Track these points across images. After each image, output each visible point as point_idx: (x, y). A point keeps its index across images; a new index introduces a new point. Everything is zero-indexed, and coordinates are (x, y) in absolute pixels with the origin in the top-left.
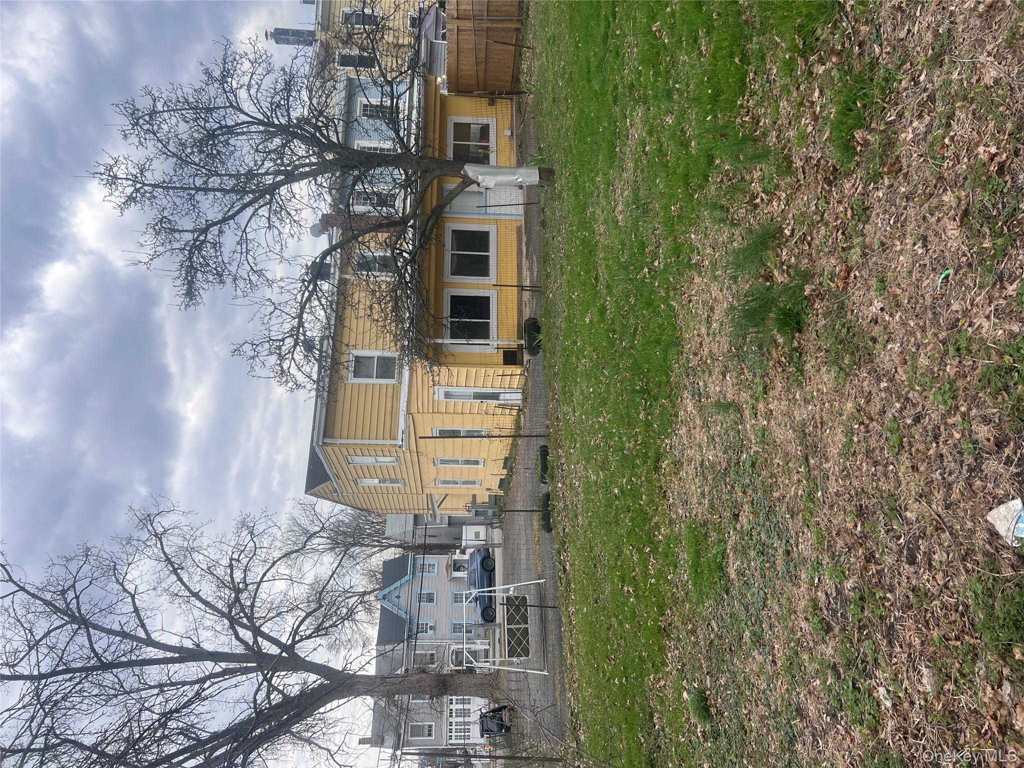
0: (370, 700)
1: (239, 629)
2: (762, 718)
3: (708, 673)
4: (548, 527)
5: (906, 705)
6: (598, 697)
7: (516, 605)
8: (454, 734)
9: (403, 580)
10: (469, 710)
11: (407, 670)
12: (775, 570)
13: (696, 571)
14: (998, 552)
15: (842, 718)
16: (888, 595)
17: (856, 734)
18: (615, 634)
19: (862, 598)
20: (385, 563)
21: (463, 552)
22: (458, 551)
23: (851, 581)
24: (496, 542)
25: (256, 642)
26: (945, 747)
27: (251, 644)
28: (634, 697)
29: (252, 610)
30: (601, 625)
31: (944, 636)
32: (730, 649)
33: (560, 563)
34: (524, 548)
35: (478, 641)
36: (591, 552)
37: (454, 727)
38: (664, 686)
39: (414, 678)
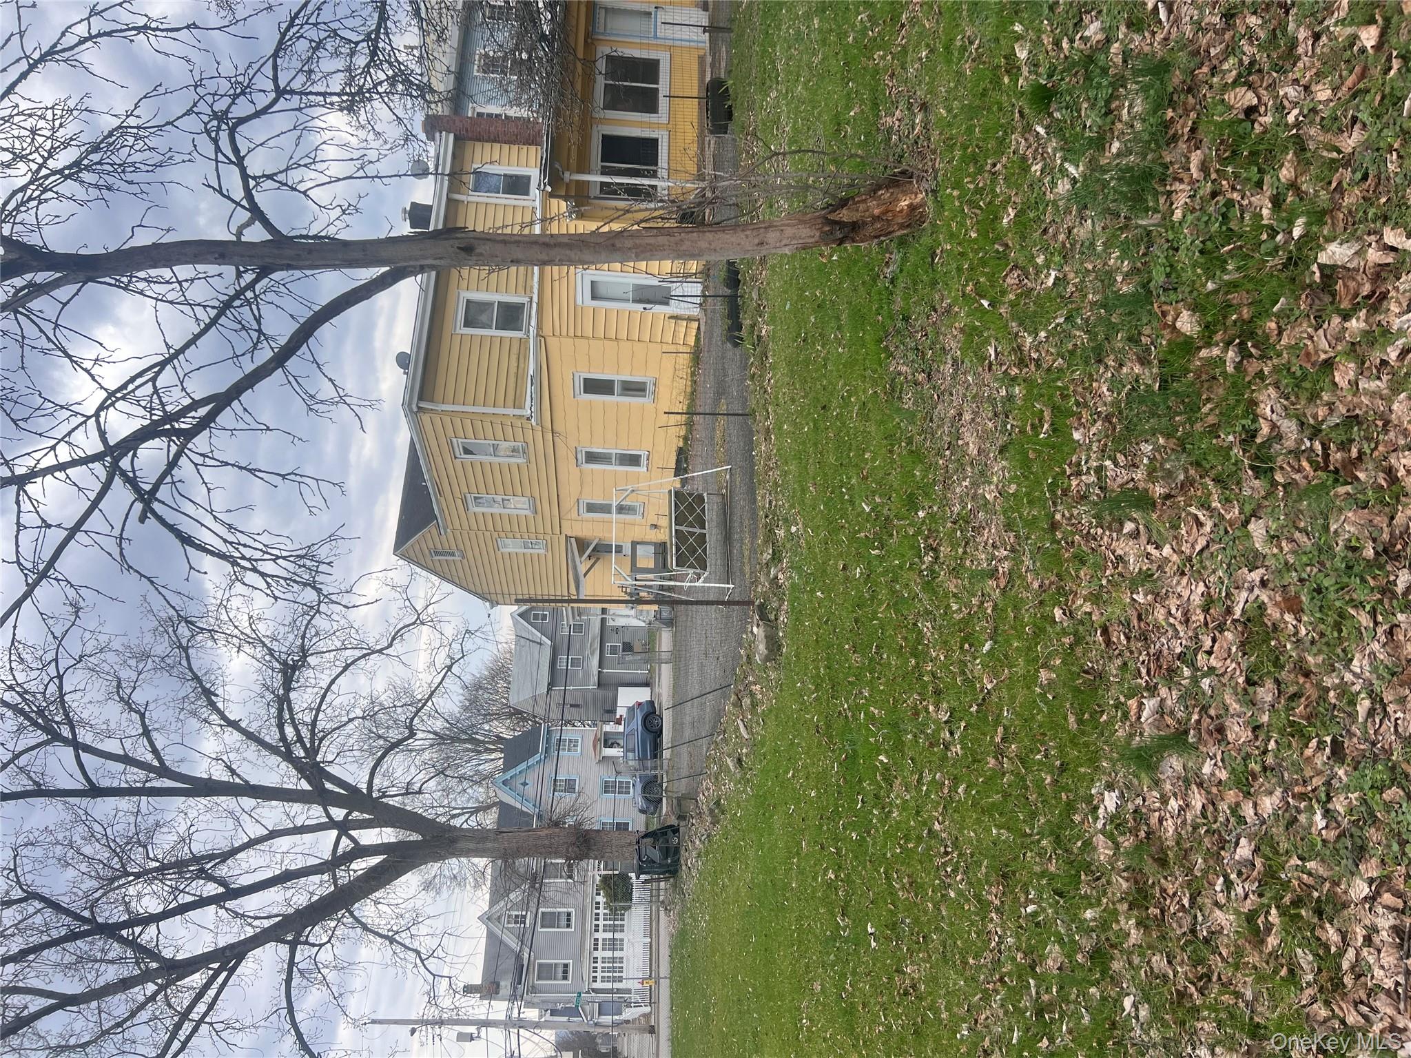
8: (599, 975)
9: (531, 761)
10: (622, 940)
21: (618, 722)
37: (599, 965)
39: (543, 833)
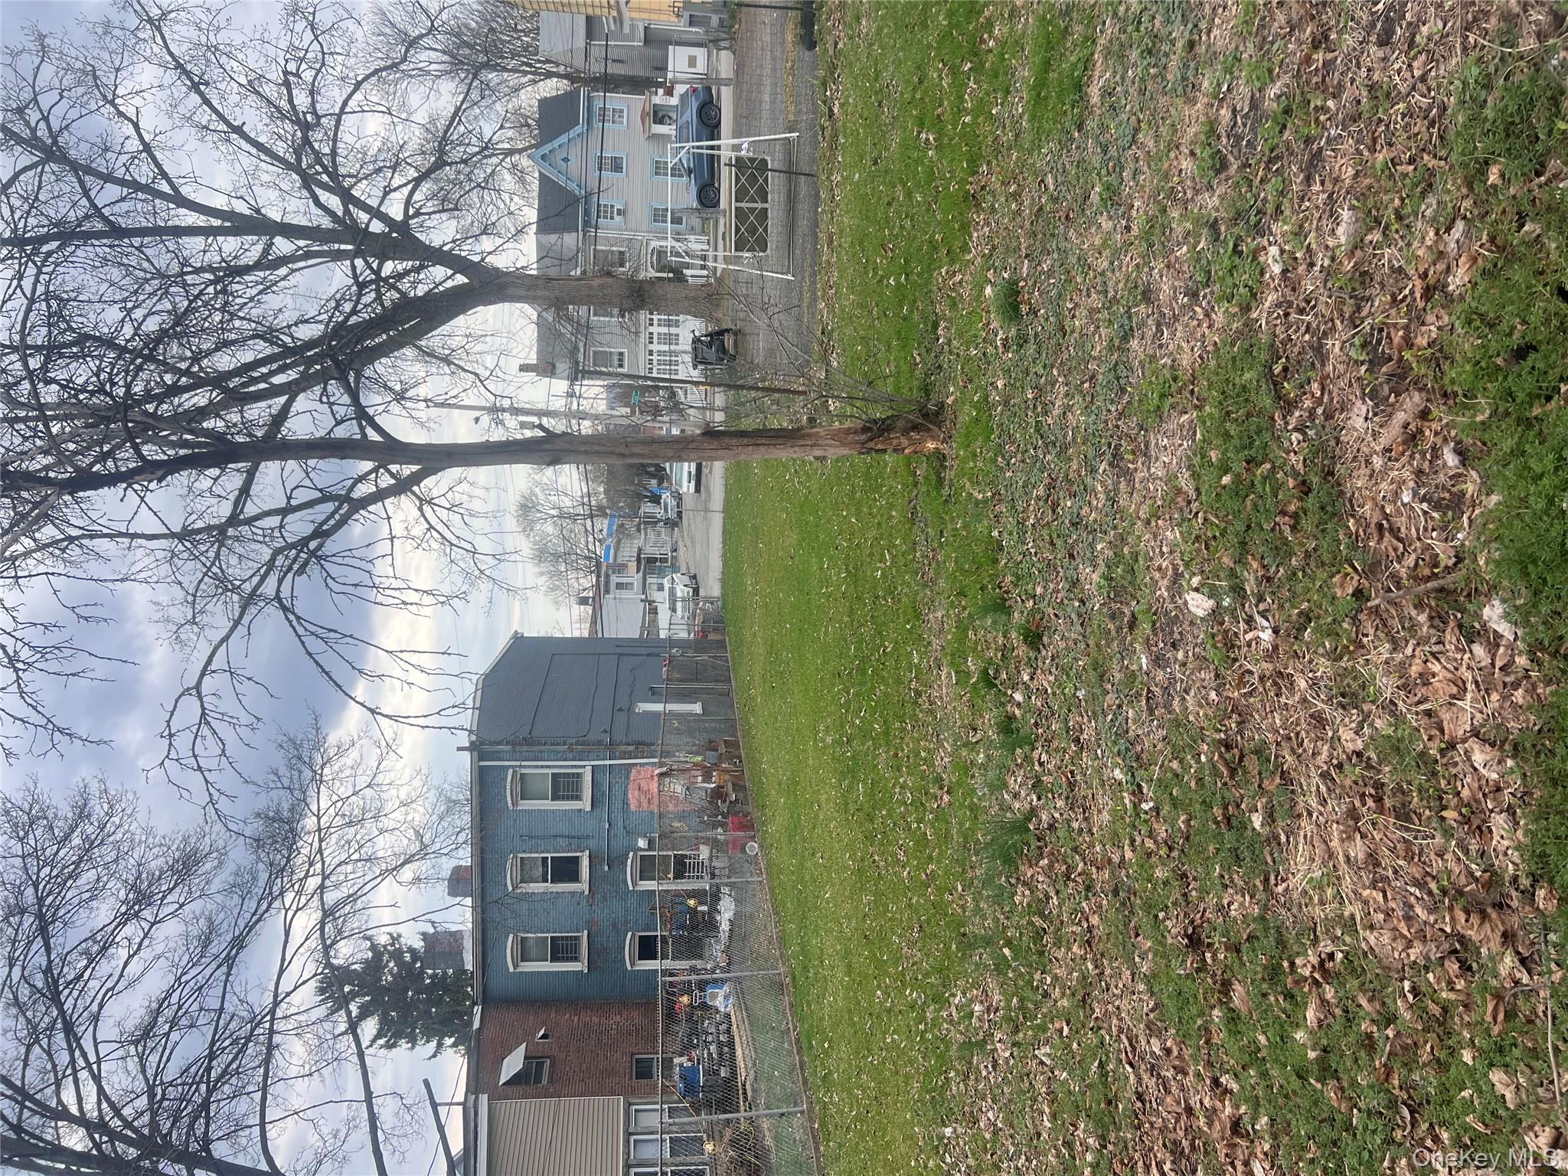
0: (531, 312)
1: (318, 191)
2: (1093, 311)
3: (1027, 256)
4: (809, 41)
5: (1302, 269)
6: (861, 306)
7: (751, 171)
9: (572, 133)
10: (677, 334)
11: (584, 272)
12: (1164, 78)
13: (1039, 95)
14: (1526, 11)
15: (1204, 297)
16: (1330, 103)
17: (1219, 318)
18: (898, 213)
19: (1287, 111)
20: (544, 103)
21: (669, 92)
22: (661, 91)
23: (1279, 84)
24: (723, 75)
25: (347, 212)
26: (1338, 322)
27: (340, 214)
28: (915, 301)
29: (334, 161)
30: (880, 198)
31: (1392, 160)
32: (1067, 217)
33: (825, 103)
34: (767, 82)
35: (692, 238)
36: (876, 80)
37: (655, 358)
38: (960, 283)
39: (596, 283)
